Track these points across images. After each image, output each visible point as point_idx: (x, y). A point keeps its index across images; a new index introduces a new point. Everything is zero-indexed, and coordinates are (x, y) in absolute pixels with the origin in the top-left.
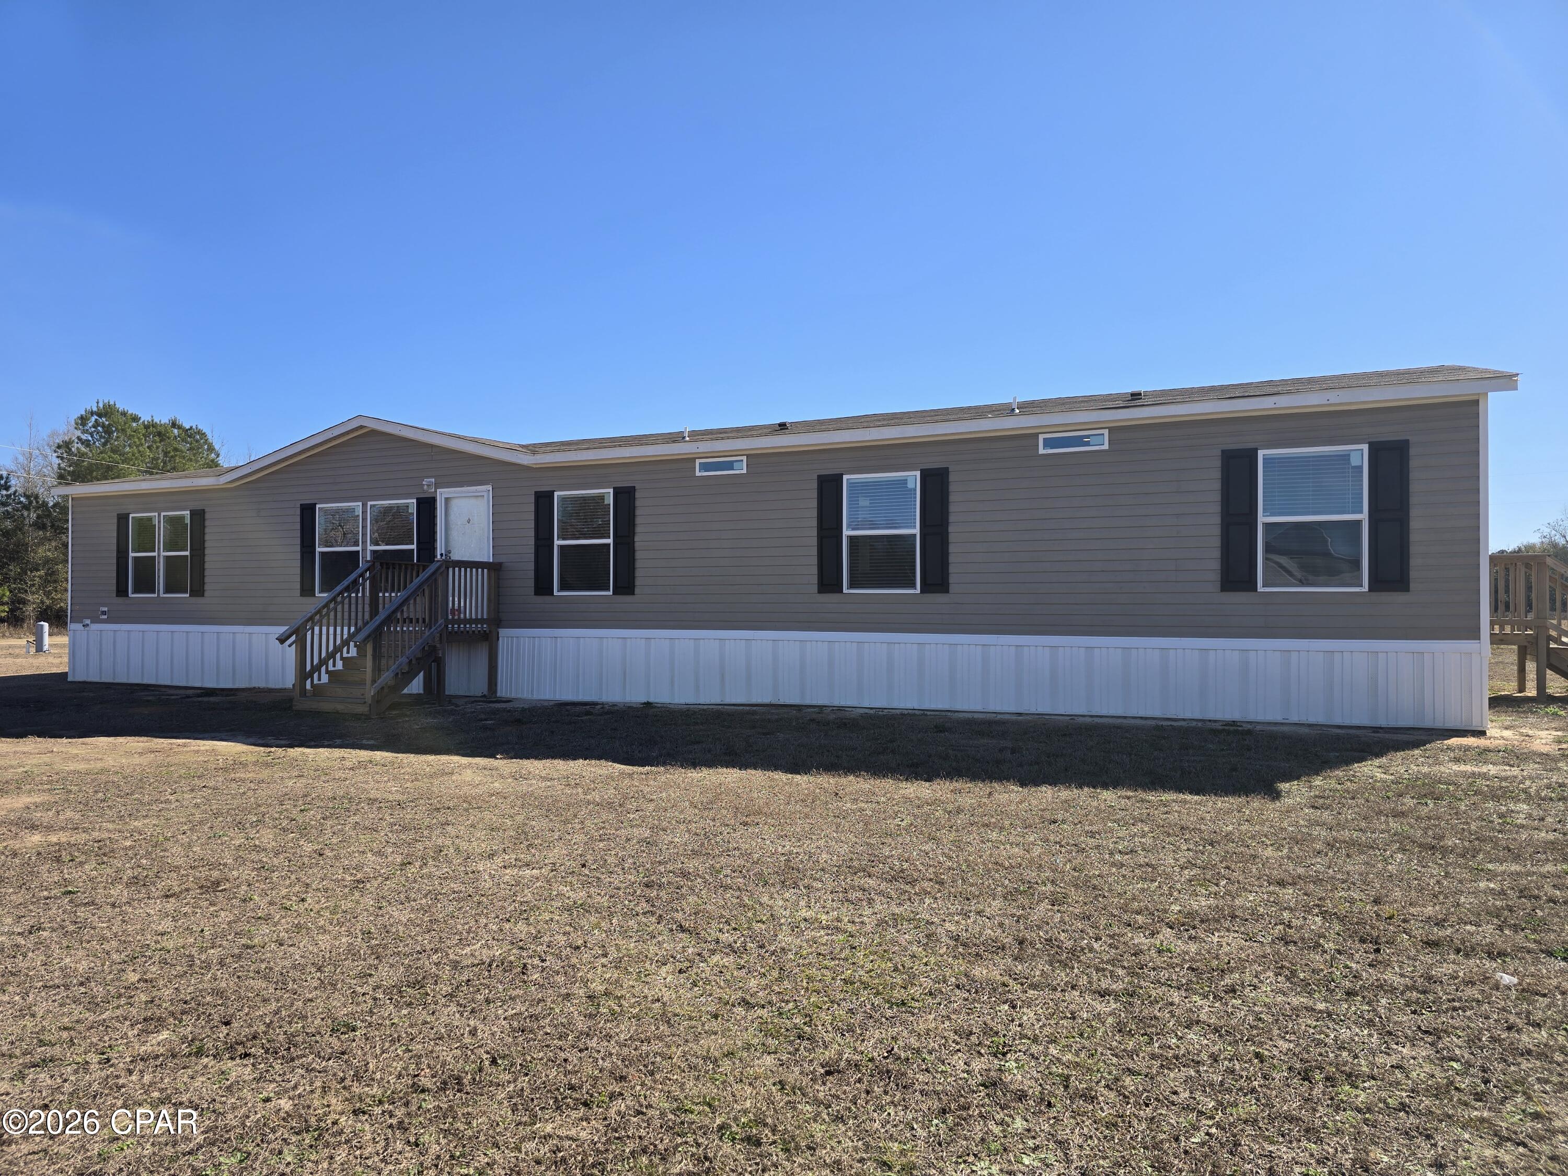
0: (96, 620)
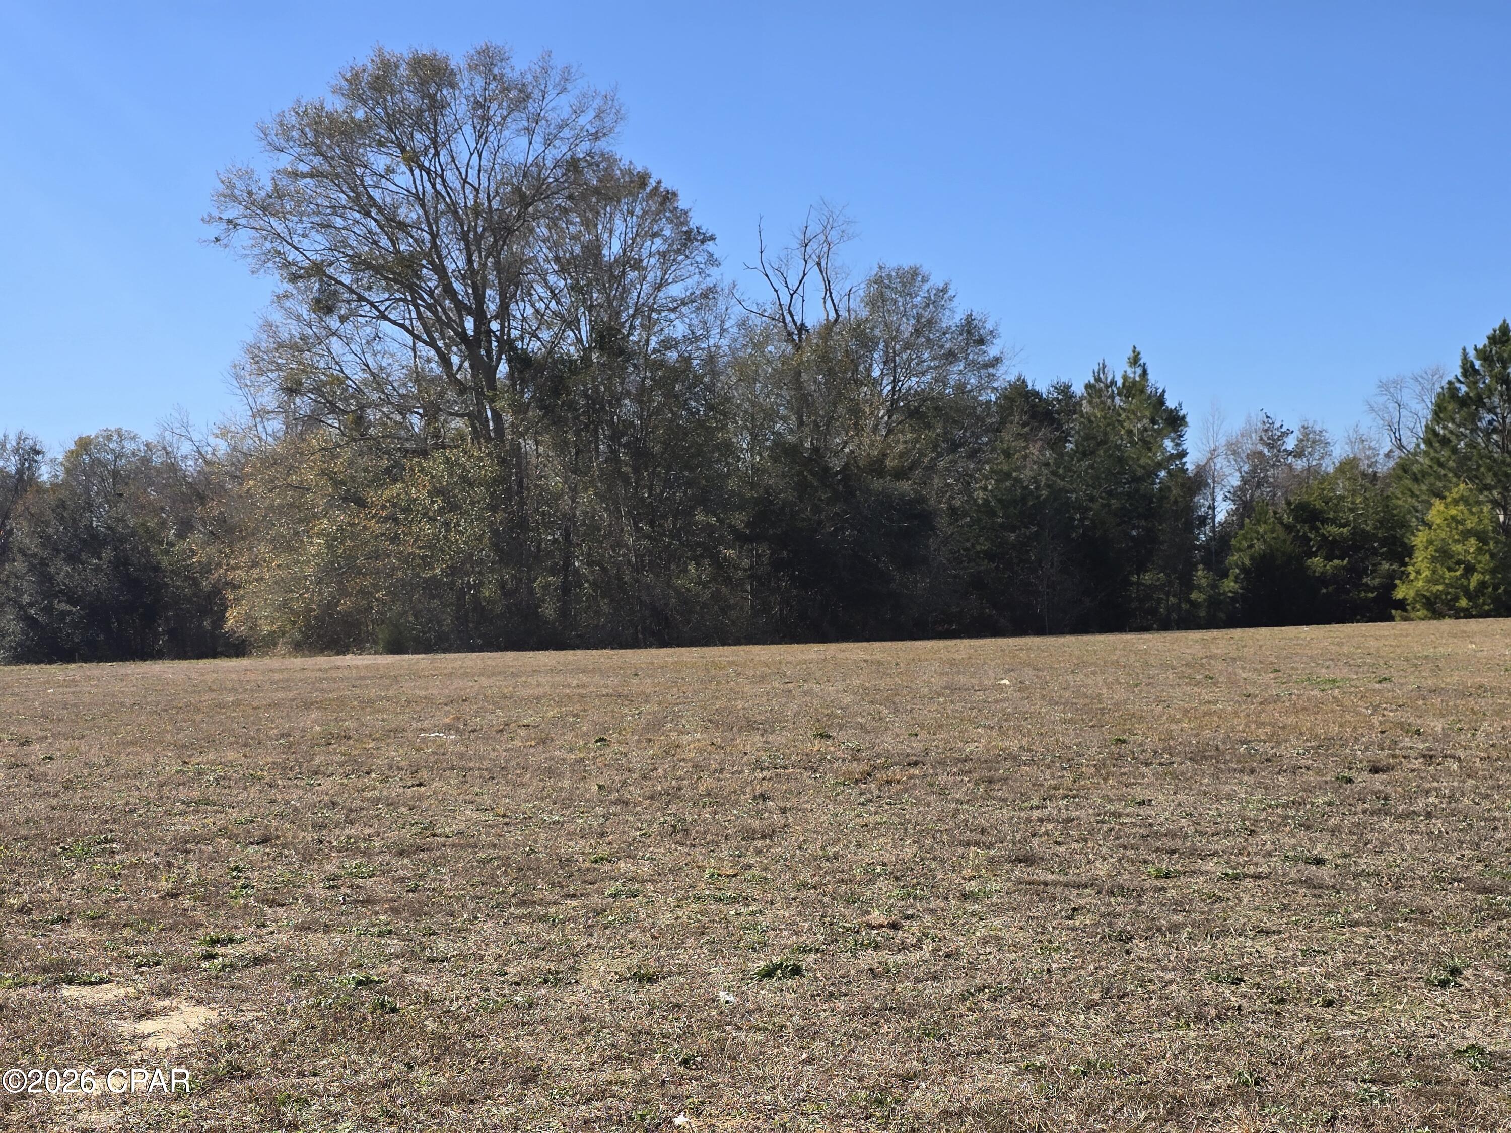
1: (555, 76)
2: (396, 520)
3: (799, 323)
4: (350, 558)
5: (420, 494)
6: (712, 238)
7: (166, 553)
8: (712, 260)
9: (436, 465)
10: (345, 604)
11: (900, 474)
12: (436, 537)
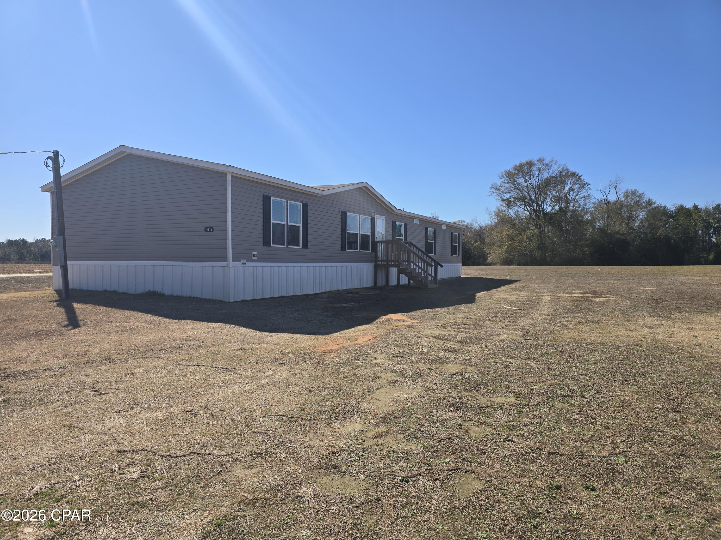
0: (250, 260)
1: (554, 162)
2: (520, 243)
3: (608, 201)
4: (511, 249)
5: (524, 238)
6: (590, 184)
7: (472, 246)
8: (590, 189)
9: (528, 233)
10: (510, 257)
11: (623, 234)
12: (527, 246)
